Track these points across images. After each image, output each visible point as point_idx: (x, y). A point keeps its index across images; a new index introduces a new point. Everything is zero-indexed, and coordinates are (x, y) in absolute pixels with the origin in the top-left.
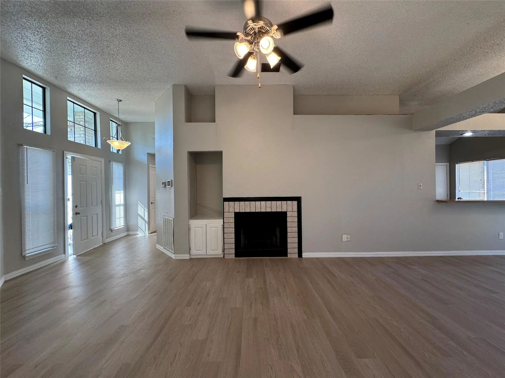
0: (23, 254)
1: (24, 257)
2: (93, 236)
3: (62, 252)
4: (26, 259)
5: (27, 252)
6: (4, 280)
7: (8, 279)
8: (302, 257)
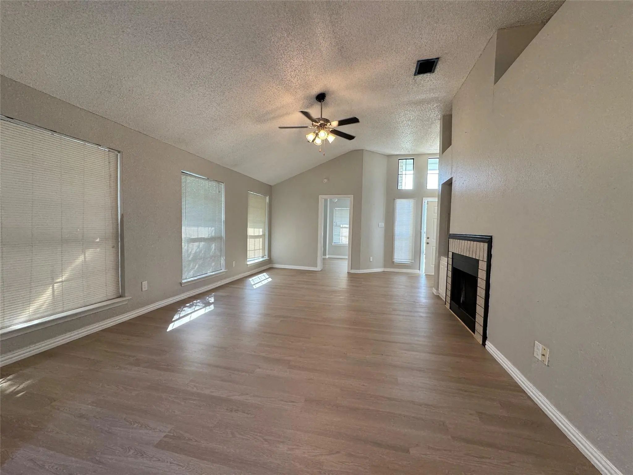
0: (393, 261)
4: (395, 264)
5: (395, 260)
6: (383, 271)
7: (385, 270)
8: (485, 347)
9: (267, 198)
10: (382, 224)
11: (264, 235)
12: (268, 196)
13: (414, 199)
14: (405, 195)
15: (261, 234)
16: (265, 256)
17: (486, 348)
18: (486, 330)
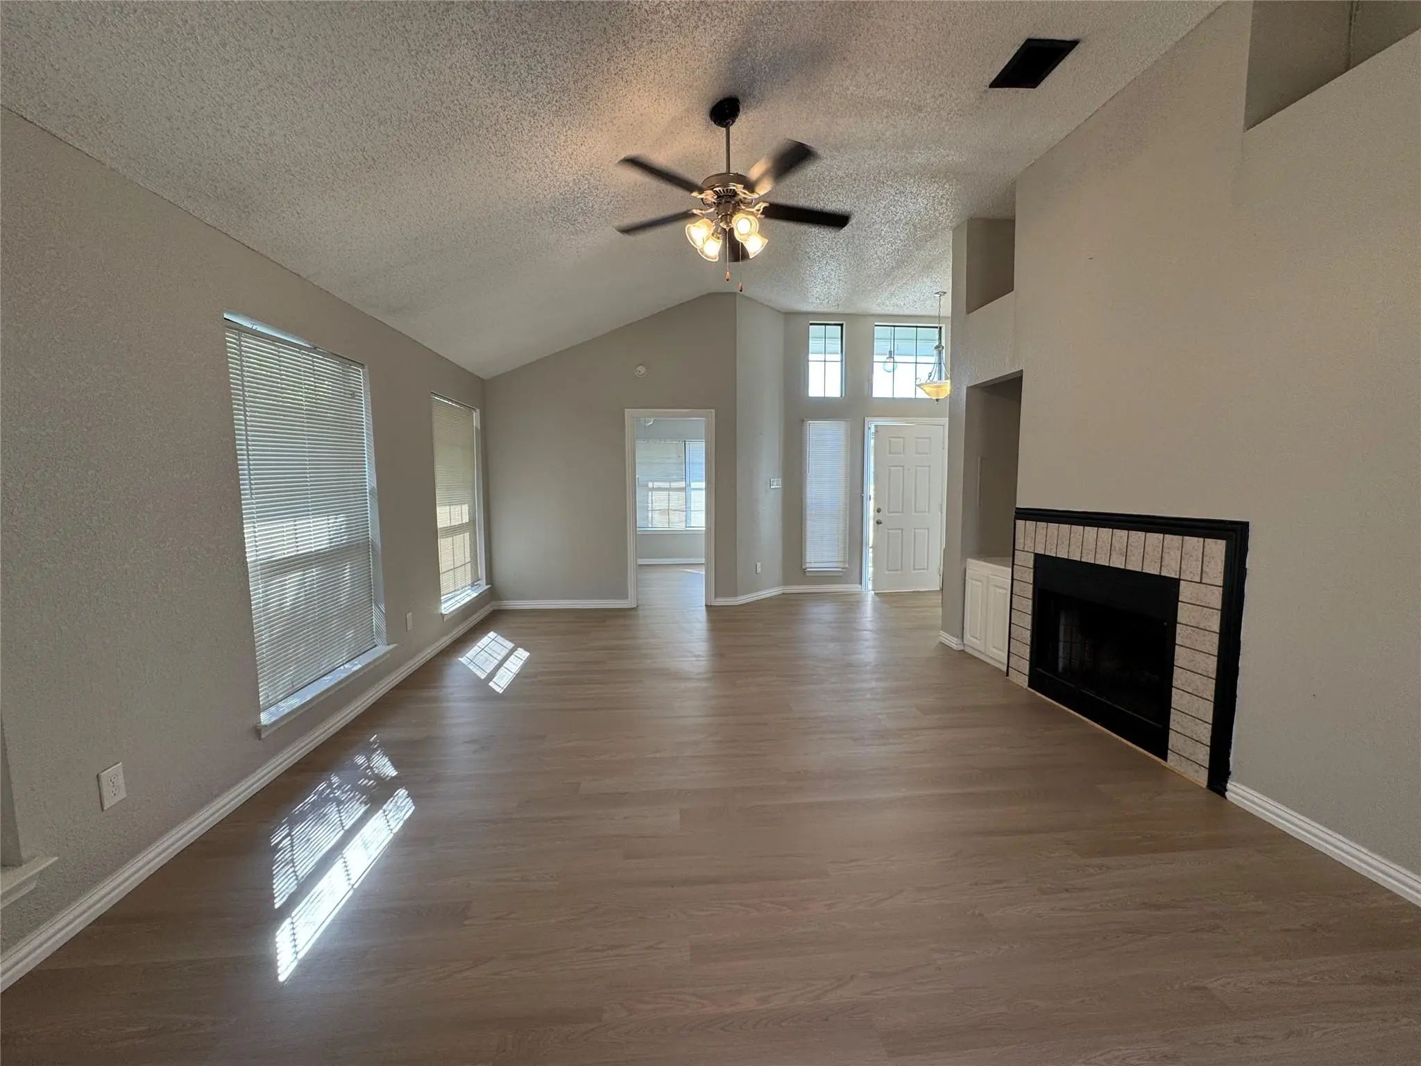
0: (804, 567)
1: (804, 571)
2: (914, 569)
3: (858, 581)
4: (807, 574)
5: (808, 565)
6: (781, 592)
7: (786, 591)
8: (1226, 798)
9: (476, 416)
10: (777, 484)
11: (472, 521)
12: (478, 410)
13: (846, 421)
14: (825, 409)
15: (466, 519)
16: (479, 580)
17: (1228, 797)
18: (1229, 757)
